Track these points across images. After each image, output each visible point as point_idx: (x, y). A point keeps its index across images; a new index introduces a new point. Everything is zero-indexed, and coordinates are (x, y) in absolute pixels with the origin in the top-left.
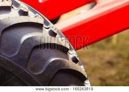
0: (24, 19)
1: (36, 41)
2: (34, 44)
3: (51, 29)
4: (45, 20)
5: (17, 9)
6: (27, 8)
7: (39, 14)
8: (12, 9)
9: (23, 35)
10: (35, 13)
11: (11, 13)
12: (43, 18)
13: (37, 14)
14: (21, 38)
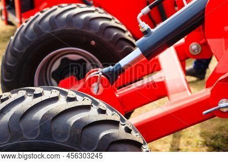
0: (102, 117)
1: (113, 138)
2: (111, 140)
3: (126, 125)
4: (121, 117)
5: (96, 107)
6: (105, 107)
7: (116, 112)
8: (92, 108)
9: (101, 132)
10: (113, 110)
11: (91, 111)
12: (120, 115)
13: (114, 112)
14: (99, 134)
